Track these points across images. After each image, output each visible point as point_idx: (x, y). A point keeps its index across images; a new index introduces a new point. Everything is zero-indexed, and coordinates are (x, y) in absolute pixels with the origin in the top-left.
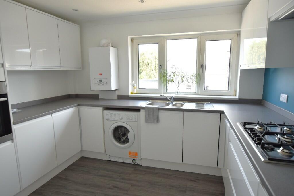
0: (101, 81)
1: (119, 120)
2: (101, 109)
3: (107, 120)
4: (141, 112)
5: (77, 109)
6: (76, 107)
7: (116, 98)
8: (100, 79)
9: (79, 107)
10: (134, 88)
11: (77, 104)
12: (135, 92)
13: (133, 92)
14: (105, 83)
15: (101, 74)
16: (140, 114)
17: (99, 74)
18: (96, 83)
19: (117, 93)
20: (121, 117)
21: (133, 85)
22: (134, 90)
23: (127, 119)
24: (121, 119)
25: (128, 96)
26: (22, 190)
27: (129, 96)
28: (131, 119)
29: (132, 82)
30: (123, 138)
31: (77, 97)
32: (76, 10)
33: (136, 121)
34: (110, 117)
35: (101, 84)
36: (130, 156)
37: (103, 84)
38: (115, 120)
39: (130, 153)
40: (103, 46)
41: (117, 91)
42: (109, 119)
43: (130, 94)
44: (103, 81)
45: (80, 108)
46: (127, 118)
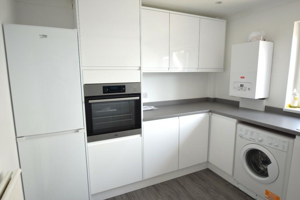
0: (242, 86)
1: (257, 141)
2: (235, 121)
3: (240, 136)
4: (295, 139)
5: (209, 115)
6: (208, 113)
7: (263, 109)
8: (242, 84)
9: (211, 113)
10: (295, 99)
11: (209, 110)
12: (296, 105)
13: (292, 106)
14: (247, 89)
15: (244, 78)
16: (294, 143)
17: (241, 78)
18: (236, 88)
19: (265, 103)
20: (260, 139)
21: (294, 94)
22: (293, 103)
23: (270, 144)
24: (261, 141)
25: (282, 109)
26: (143, 180)
27: (284, 110)
28: (277, 146)
29: (293, 90)
30: (264, 166)
31: (215, 101)
32: (219, 3)
33: (285, 150)
34: (245, 134)
35: (243, 90)
36: (267, 196)
37: (244, 89)
38: (251, 139)
39: (267, 193)
40: (251, 41)
41: (264, 101)
42: (244, 136)
43: (286, 108)
44: (244, 86)
45: (212, 115)
46: (270, 142)
